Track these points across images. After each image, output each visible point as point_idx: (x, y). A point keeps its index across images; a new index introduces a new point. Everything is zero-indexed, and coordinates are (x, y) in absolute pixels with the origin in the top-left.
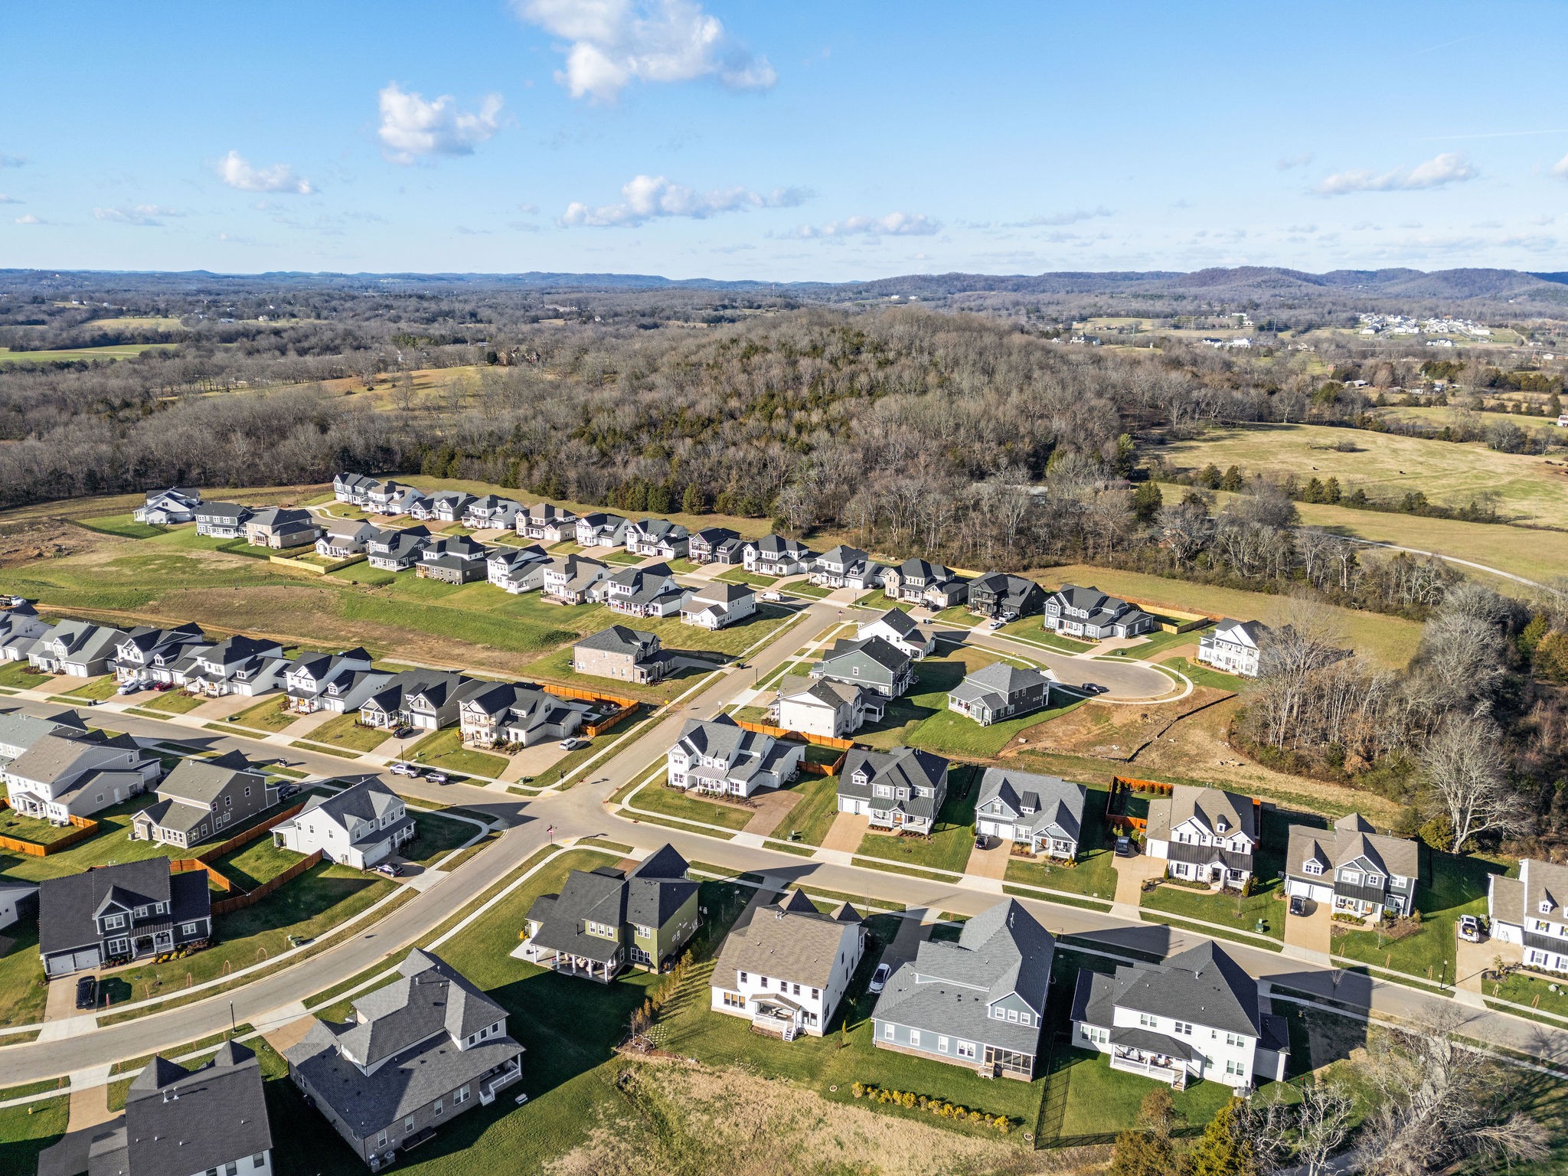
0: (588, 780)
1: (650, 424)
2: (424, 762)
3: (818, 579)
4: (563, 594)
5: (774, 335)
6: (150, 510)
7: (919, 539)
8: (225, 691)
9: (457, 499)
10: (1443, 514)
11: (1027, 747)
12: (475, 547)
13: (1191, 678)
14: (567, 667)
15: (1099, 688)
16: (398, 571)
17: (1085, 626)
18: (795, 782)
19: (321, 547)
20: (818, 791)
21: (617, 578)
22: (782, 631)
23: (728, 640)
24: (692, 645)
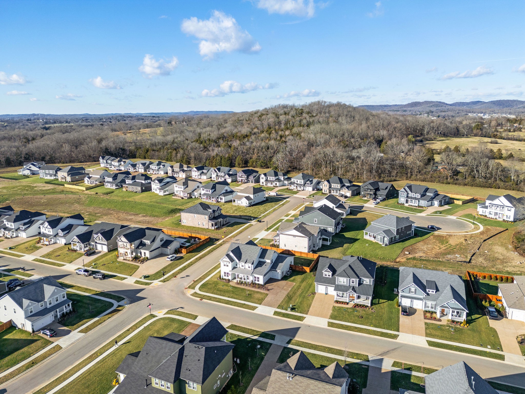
0: (179, 276)
1: (224, 137)
2: (96, 268)
3: (292, 187)
4: (182, 195)
6: (25, 170)
7: (334, 172)
8: (15, 236)
9: (145, 163)
11: (410, 256)
12: (148, 178)
13: (480, 223)
14: (178, 223)
15: (437, 228)
16: (116, 189)
17: (419, 201)
18: (290, 276)
19: (86, 181)
20: (303, 281)
21: (205, 187)
22: (278, 207)
23: (254, 211)
24: (237, 213)
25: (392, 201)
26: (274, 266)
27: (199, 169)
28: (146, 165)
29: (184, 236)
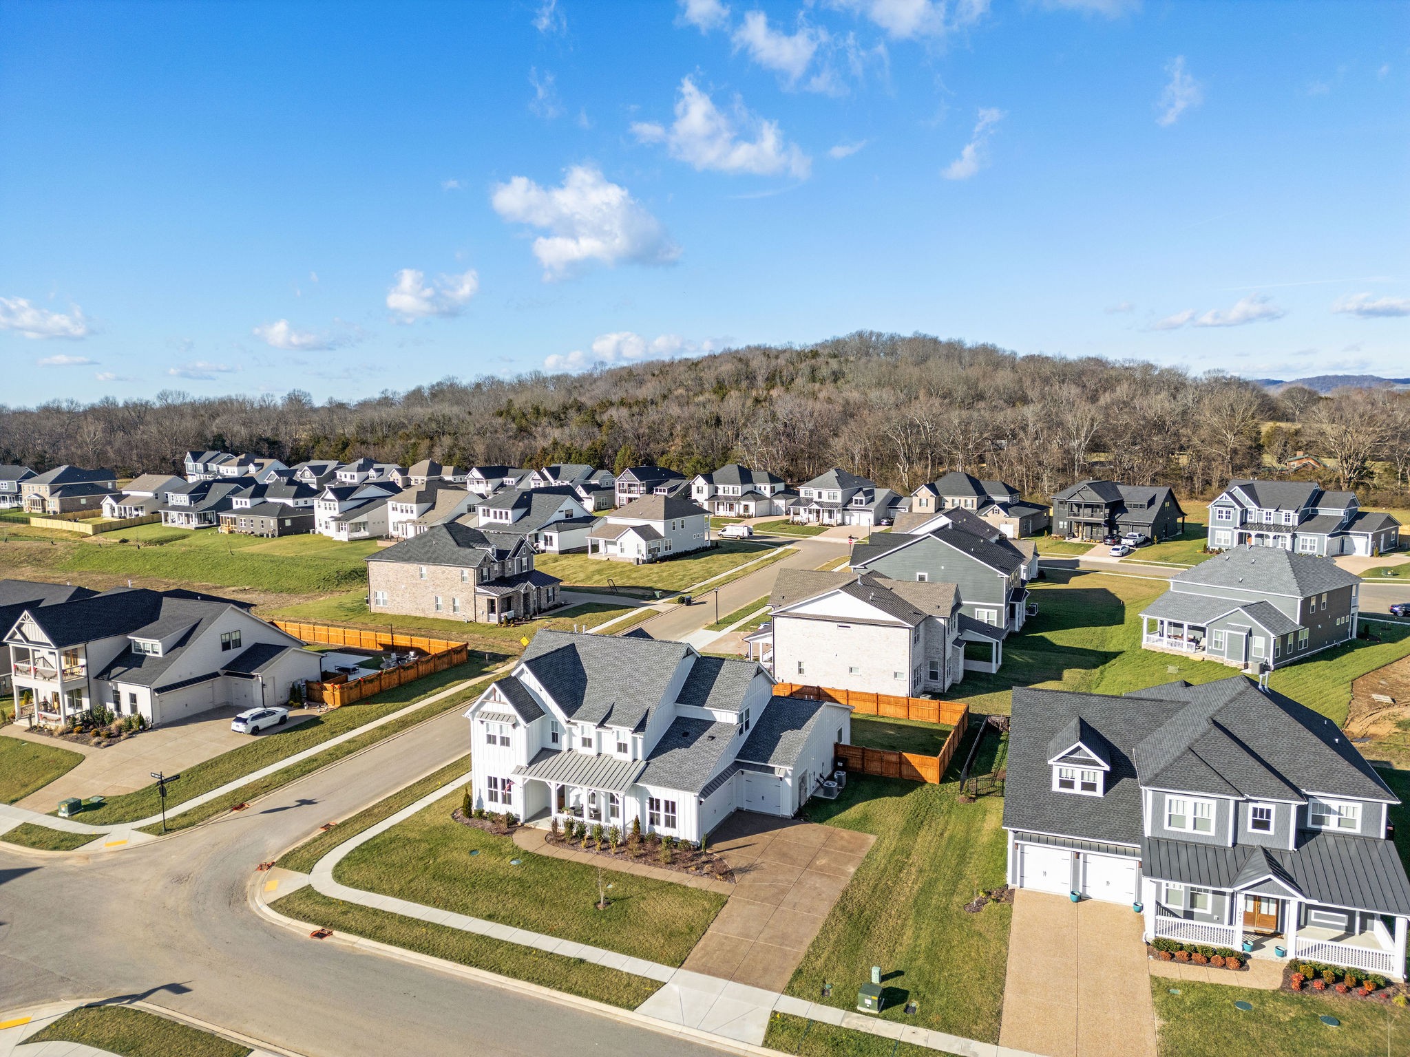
0: (261, 803)
4: (409, 532)
14: (361, 607)
16: (197, 528)
17: (1294, 536)
18: (838, 801)
19: (108, 507)
20: (914, 825)
21: (493, 503)
22: (755, 565)
23: (665, 574)
24: (600, 581)
25: (1177, 546)
26: (757, 746)
27: (490, 475)
28: (326, 472)
29: (365, 647)
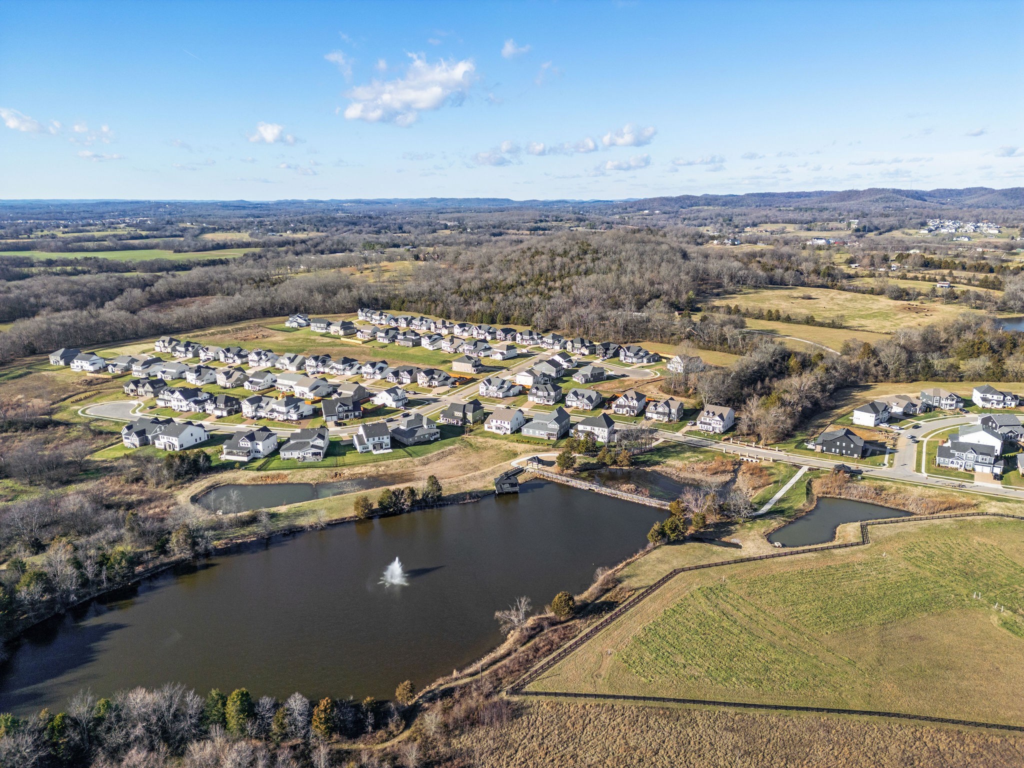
0: (456, 394)
1: (486, 288)
3: (543, 346)
4: (449, 350)
5: (548, 245)
6: (291, 322)
7: (586, 332)
9: (407, 318)
10: (821, 325)
12: (417, 334)
14: (450, 369)
16: (390, 343)
18: (517, 395)
19: (359, 334)
21: (468, 344)
23: (505, 363)
24: (493, 364)
25: (616, 359)
26: (509, 389)
27: (461, 326)
29: (457, 376)
